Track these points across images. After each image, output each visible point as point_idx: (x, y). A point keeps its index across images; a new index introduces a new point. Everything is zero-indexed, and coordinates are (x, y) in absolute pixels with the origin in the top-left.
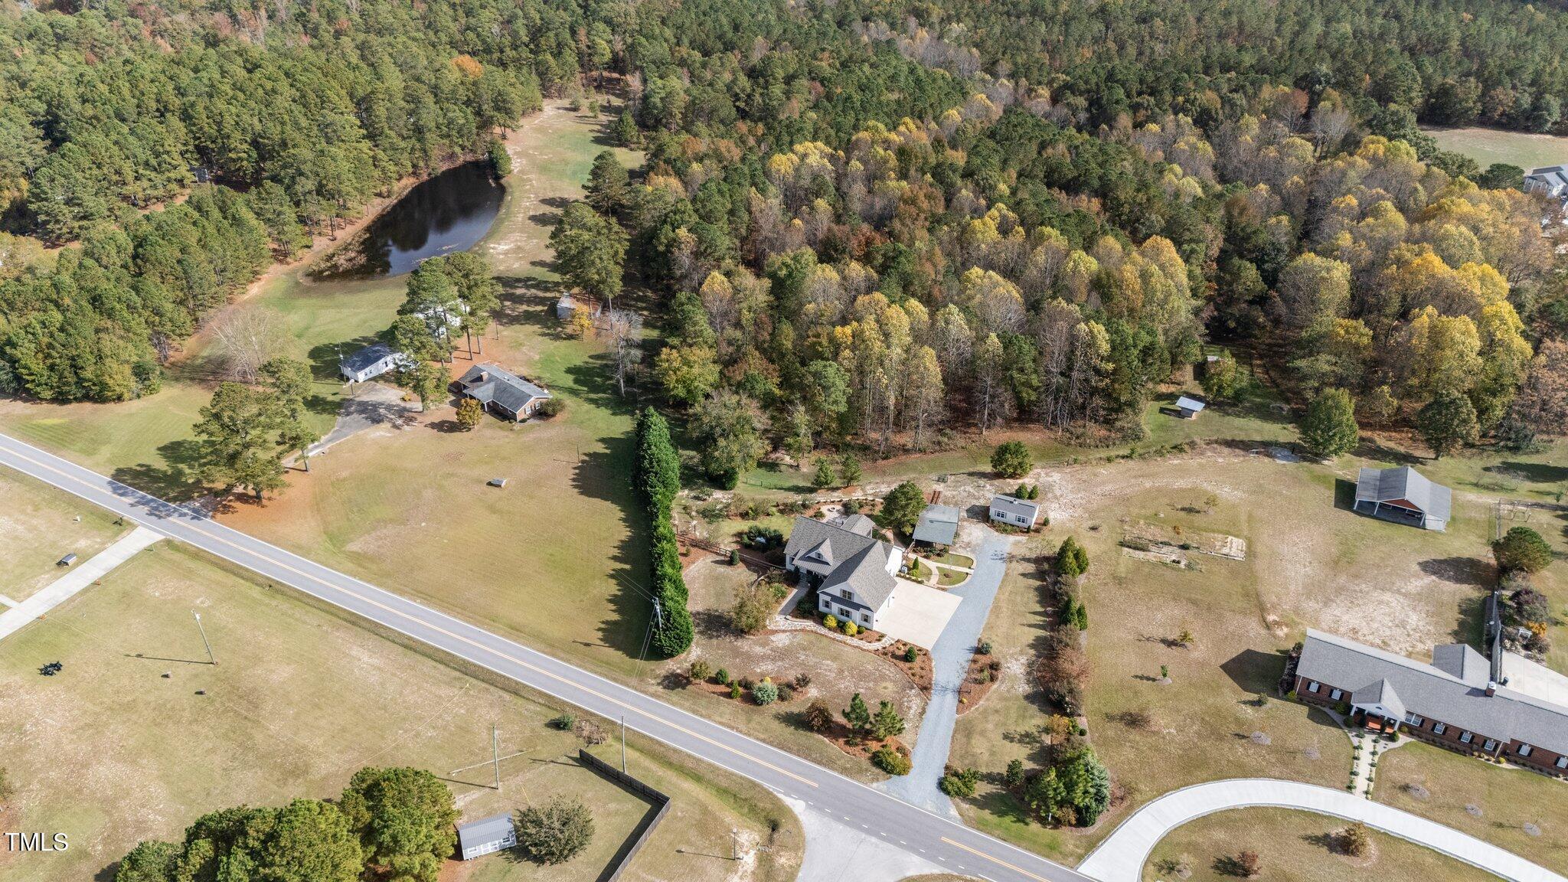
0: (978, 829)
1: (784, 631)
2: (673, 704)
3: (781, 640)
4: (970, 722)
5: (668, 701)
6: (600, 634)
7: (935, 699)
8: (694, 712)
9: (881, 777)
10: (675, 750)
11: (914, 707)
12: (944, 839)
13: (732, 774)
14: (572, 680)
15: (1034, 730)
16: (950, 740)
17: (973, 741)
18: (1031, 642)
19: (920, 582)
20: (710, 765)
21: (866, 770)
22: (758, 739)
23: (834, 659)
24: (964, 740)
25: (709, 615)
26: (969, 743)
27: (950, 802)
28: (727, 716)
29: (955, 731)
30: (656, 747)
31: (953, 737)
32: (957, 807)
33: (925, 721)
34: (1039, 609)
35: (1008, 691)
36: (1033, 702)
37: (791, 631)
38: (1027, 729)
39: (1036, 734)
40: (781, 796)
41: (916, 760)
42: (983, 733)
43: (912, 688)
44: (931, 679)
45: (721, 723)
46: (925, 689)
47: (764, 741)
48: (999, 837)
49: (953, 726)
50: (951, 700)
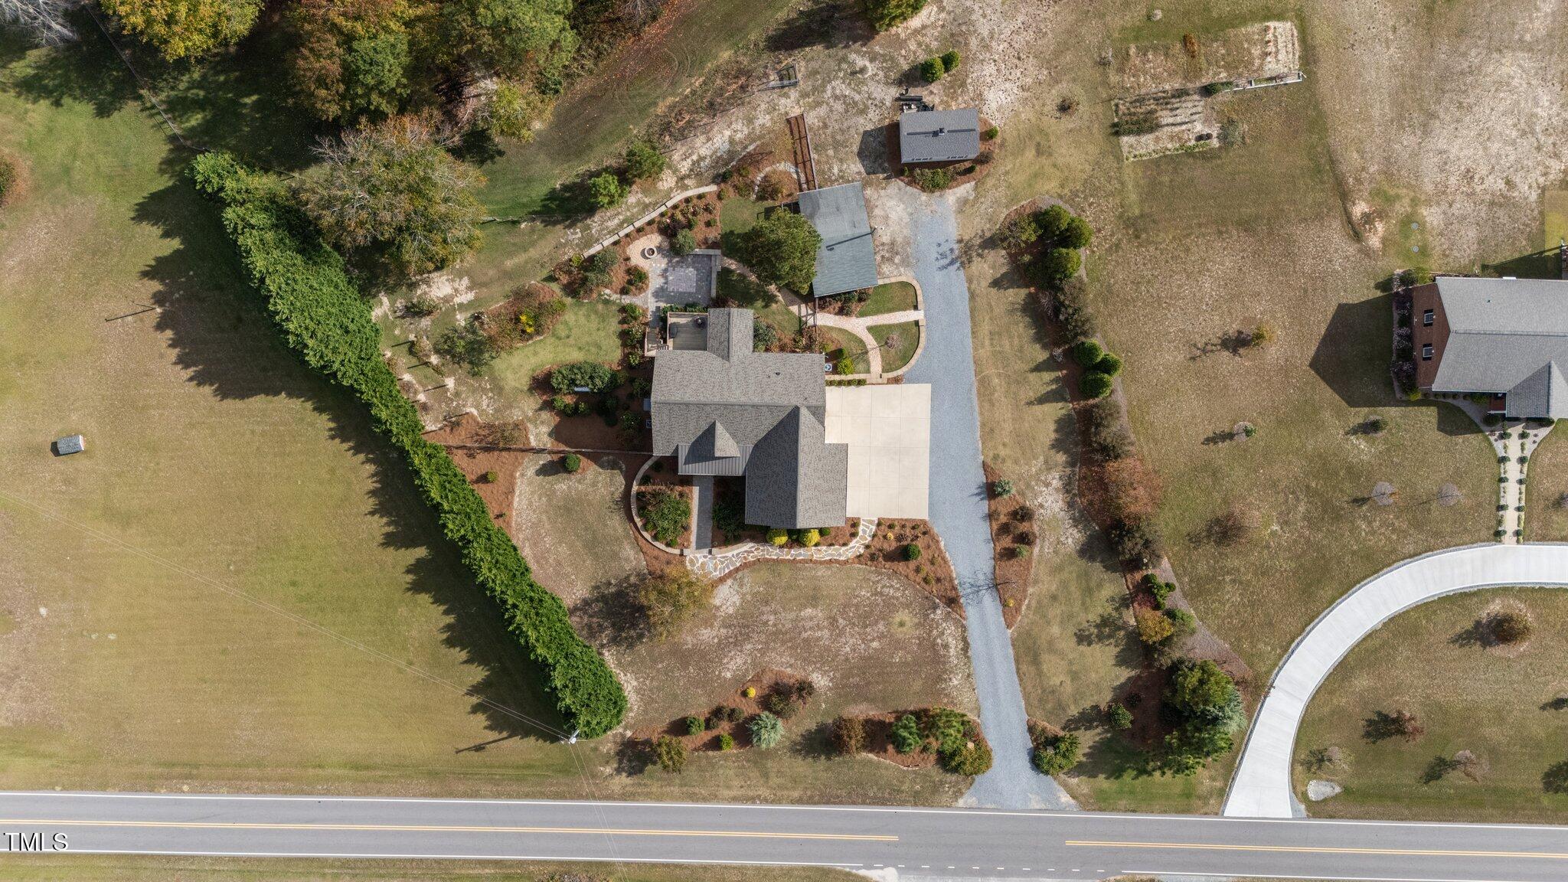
0: (1101, 810)
1: (722, 580)
2: (659, 798)
3: (727, 599)
4: (1028, 634)
5: (648, 796)
6: (481, 719)
7: (971, 613)
8: (693, 797)
9: (962, 786)
10: (705, 868)
11: (952, 642)
12: (1069, 843)
13: (791, 869)
14: (504, 824)
15: (1109, 609)
16: (1016, 679)
17: (1045, 667)
18: (1053, 436)
19: (860, 383)
20: (758, 869)
21: (942, 783)
22: (792, 802)
23: (813, 600)
24: (1032, 669)
25: (603, 598)
26: (1040, 673)
27: (1055, 784)
28: (736, 783)
29: (1017, 661)
30: (678, 871)
31: (1018, 670)
32: (1065, 786)
33: (974, 662)
34: (1042, 355)
35: (1056, 552)
36: (1092, 559)
37: (730, 575)
38: (1100, 610)
39: (1114, 614)
40: (863, 872)
41: (992, 739)
42: (1051, 648)
43: (935, 607)
44: (951, 580)
45: (735, 799)
46: (952, 602)
47: (800, 801)
48: (1127, 811)
49: (1011, 651)
50: (990, 603)
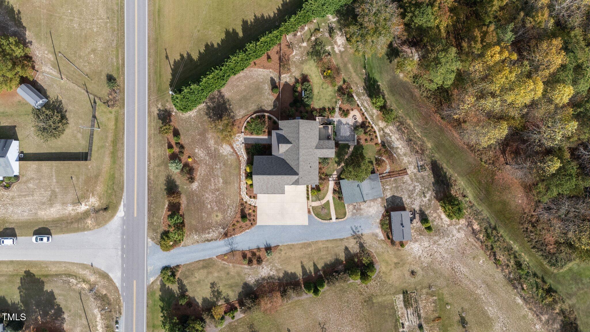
0: (148, 294)
1: (232, 148)
2: (149, 126)
3: (225, 150)
4: (214, 264)
5: (150, 121)
6: (178, 58)
7: (222, 242)
8: (150, 138)
9: (156, 240)
10: (123, 143)
11: (211, 235)
12: (135, 282)
13: (123, 176)
14: (138, 67)
15: (224, 295)
16: (197, 260)
17: (202, 271)
18: (289, 272)
19: (308, 198)
20: (123, 164)
21: (157, 233)
22: (148, 176)
23: (225, 182)
24: (201, 266)
25: (225, 103)
26: (199, 269)
27: (157, 276)
28: (155, 155)
29: (204, 260)
30: (121, 133)
31: (200, 261)
32: (157, 280)
33: (203, 244)
34: (320, 267)
35: (245, 274)
36: (243, 288)
37: (235, 151)
38: (224, 291)
39: (223, 296)
40: (122, 203)
41: (174, 251)
42: (208, 273)
43: (224, 228)
44: (234, 234)
45: (149, 154)
46: (226, 235)
47: (149, 179)
48: (147, 303)
49: (207, 258)
50: (226, 249)
